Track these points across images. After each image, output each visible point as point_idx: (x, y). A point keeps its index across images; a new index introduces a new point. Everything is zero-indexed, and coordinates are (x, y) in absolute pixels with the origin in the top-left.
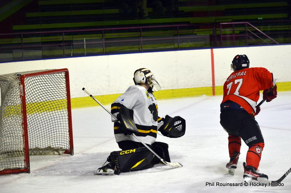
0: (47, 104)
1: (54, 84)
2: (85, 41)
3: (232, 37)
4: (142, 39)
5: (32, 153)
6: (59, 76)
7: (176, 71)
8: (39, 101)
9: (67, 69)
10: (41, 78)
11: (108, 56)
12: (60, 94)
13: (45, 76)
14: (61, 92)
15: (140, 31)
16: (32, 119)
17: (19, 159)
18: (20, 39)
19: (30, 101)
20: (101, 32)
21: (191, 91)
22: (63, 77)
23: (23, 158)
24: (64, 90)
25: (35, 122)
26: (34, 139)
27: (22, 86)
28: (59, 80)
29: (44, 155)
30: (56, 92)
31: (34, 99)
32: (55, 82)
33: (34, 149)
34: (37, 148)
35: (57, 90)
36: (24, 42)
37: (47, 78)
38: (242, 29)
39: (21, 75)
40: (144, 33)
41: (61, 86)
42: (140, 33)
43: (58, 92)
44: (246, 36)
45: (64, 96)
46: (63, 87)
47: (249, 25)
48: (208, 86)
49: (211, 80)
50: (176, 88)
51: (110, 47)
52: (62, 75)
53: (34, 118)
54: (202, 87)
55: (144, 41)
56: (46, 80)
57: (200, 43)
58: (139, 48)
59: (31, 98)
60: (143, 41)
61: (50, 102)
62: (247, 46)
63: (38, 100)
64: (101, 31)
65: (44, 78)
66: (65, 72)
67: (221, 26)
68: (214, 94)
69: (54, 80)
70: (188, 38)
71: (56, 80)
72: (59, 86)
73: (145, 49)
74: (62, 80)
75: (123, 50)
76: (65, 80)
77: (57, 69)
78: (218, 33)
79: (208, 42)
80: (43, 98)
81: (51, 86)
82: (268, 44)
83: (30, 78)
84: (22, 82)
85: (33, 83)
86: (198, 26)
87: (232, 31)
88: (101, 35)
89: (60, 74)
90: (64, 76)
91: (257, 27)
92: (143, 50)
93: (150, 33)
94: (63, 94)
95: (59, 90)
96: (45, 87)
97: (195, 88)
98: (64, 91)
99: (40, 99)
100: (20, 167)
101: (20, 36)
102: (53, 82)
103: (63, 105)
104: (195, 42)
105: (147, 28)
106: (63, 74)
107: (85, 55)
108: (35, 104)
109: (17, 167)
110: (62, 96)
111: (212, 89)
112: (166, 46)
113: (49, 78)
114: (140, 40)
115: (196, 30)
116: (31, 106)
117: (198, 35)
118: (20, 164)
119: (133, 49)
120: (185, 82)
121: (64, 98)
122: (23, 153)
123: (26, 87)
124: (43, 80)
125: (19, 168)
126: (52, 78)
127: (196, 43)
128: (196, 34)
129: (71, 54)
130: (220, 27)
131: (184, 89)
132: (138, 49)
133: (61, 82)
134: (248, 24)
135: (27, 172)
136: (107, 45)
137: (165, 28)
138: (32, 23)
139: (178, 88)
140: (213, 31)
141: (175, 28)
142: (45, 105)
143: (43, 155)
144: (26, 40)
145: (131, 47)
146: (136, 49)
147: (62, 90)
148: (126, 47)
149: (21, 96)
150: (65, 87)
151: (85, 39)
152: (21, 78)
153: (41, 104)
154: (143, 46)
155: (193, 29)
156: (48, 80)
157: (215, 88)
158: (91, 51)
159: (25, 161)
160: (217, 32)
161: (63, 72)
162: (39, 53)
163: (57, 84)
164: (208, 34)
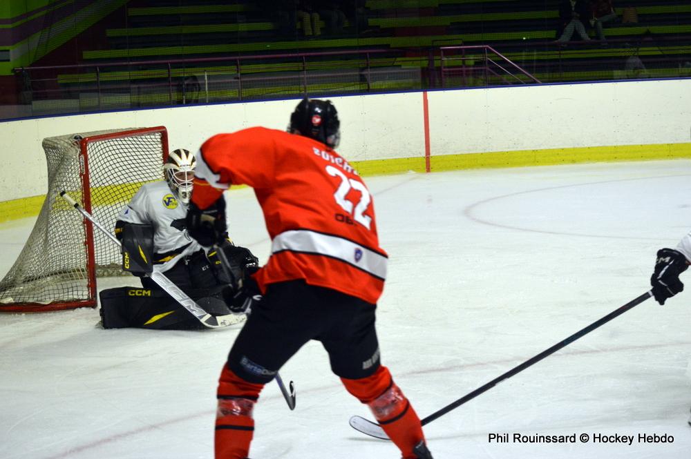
0: (130, 188)
1: (142, 153)
2: (206, 78)
3: (462, 71)
4: (304, 76)
5: (106, 273)
6: (150, 140)
7: (363, 131)
8: (116, 184)
9: (164, 127)
10: (120, 143)
11: (244, 104)
12: (153, 170)
13: (126, 139)
14: (155, 167)
15: (302, 61)
16: (103, 214)
17: (78, 284)
18: (94, 75)
19: (101, 183)
20: (234, 63)
21: (388, 165)
22: (158, 142)
23: (85, 282)
25: (109, 219)
26: (108, 249)
27: (82, 156)
28: (151, 146)
29: (125, 276)
30: (145, 168)
31: (108, 179)
32: (144, 150)
33: (109, 267)
34: (113, 264)
35: (146, 164)
36: (100, 79)
37: (129, 143)
38: (480, 57)
39: (81, 138)
40: (309, 65)
41: (154, 156)
42: (302, 63)
43: (149, 167)
44: (485, 70)
46: (157, 159)
47: (490, 51)
48: (419, 156)
49: (424, 145)
50: (364, 160)
51: (250, 88)
52: (156, 137)
53: (107, 211)
54: (408, 157)
55: (310, 78)
56: (127, 146)
57: (406, 81)
58: (300, 91)
59: (102, 178)
60: (307, 78)
61: (135, 184)
62: (486, 88)
63: (114, 180)
64: (236, 60)
65: (124, 142)
66: (161, 132)
67: (442, 52)
68: (428, 169)
69: (141, 146)
70: (386, 74)
71: (146, 146)
72: (150, 156)
73: (310, 91)
74: (156, 146)
75: (272, 94)
76: (160, 146)
77: (148, 127)
78: (437, 63)
79: (419, 80)
80: (122, 177)
81: (136, 157)
82: (522, 83)
83: (100, 143)
84: (84, 151)
85: (105, 151)
86: (404, 52)
87: (461, 61)
88: (234, 67)
89: (152, 137)
90: (159, 140)
91: (505, 54)
92: (308, 94)
93: (325, 64)
94: (157, 170)
95: (151, 163)
96: (127, 158)
97: (396, 159)
98: (158, 166)
99: (118, 179)
100: (81, 297)
101: (93, 70)
102: (140, 150)
104: (397, 79)
105: (318, 56)
106: (158, 136)
107: (207, 102)
108: (109, 188)
109: (76, 297)
110: (156, 174)
111: (425, 160)
112: (347, 86)
113: (134, 142)
114: (302, 76)
115: (398, 59)
116: (102, 192)
117: (403, 67)
118: (80, 293)
119: (290, 92)
120: (378, 149)
121: (159, 177)
122: (86, 272)
123: (91, 161)
124: (123, 146)
125: (79, 300)
126: (138, 143)
127: (399, 81)
128: (400, 66)
129: (182, 100)
130: (440, 55)
131: (377, 160)
132: (298, 92)
133: (154, 150)
134: (488, 49)
135: (93, 307)
136: (246, 85)
137: (346, 56)
138: (117, 47)
139: (367, 159)
140: (429, 60)
141: (363, 56)
142: (125, 189)
143: (123, 276)
144: (105, 77)
145: (287, 88)
146: (295, 92)
147: (156, 163)
148: (278, 88)
149: (81, 175)
150: (162, 158)
151: (206, 74)
152: (82, 142)
153: (119, 187)
154: (307, 86)
155: (393, 57)
156: (132, 146)
157: (431, 160)
158: (217, 95)
159: (88, 286)
160: (435, 62)
161: (157, 132)
162: (126, 99)
163: (147, 153)
164: (419, 67)
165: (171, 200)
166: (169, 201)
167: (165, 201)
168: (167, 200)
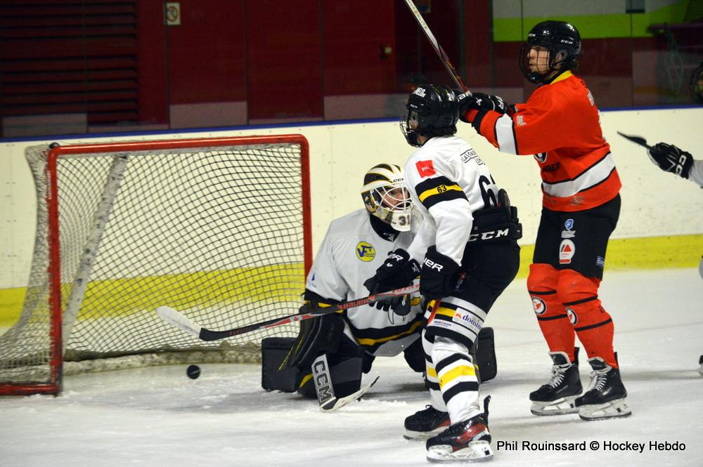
6: (284, 155)
12: (286, 202)
13: (249, 152)
14: (289, 196)
22: (295, 158)
24: (297, 193)
28: (284, 165)
32: (275, 169)
35: (277, 191)
37: (253, 158)
41: (290, 180)
45: (297, 209)
52: (294, 151)
65: (246, 157)
66: (300, 143)
71: (277, 164)
72: (283, 180)
74: (291, 165)
76: (298, 164)
89: (288, 150)
90: (297, 156)
94: (293, 201)
98: (296, 195)
103: (292, 231)
106: (296, 149)
110: (291, 207)
121: (295, 212)
133: (289, 170)
147: (291, 191)
150: (300, 183)
161: (296, 144)
163: (279, 175)
165: (366, 249)
166: (364, 251)
167: (359, 250)
168: (361, 249)
